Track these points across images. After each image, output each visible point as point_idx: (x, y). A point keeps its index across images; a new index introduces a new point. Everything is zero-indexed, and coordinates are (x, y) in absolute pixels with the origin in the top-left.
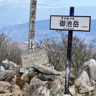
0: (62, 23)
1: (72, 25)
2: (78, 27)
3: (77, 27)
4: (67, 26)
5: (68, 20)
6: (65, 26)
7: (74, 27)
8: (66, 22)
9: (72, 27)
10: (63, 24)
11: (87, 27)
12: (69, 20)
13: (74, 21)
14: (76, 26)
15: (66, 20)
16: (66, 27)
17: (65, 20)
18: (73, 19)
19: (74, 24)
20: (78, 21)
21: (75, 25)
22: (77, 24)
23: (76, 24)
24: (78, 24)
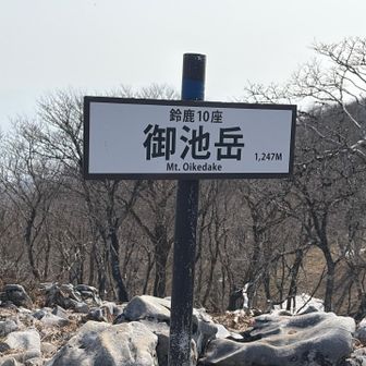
0: (160, 139)
1: (213, 150)
2: (238, 157)
3: (233, 157)
4: (183, 156)
5: (188, 124)
6: (175, 158)
7: (220, 157)
8: (180, 132)
9: (213, 160)
10: (161, 147)
11: (279, 157)
12: (194, 126)
13: (222, 131)
14: (229, 156)
15: (179, 125)
16: (180, 163)
17: (172, 124)
18: (218, 118)
19: (221, 144)
20: (238, 129)
21: (224, 151)
22: (236, 144)
23: (229, 146)
24: (240, 141)
